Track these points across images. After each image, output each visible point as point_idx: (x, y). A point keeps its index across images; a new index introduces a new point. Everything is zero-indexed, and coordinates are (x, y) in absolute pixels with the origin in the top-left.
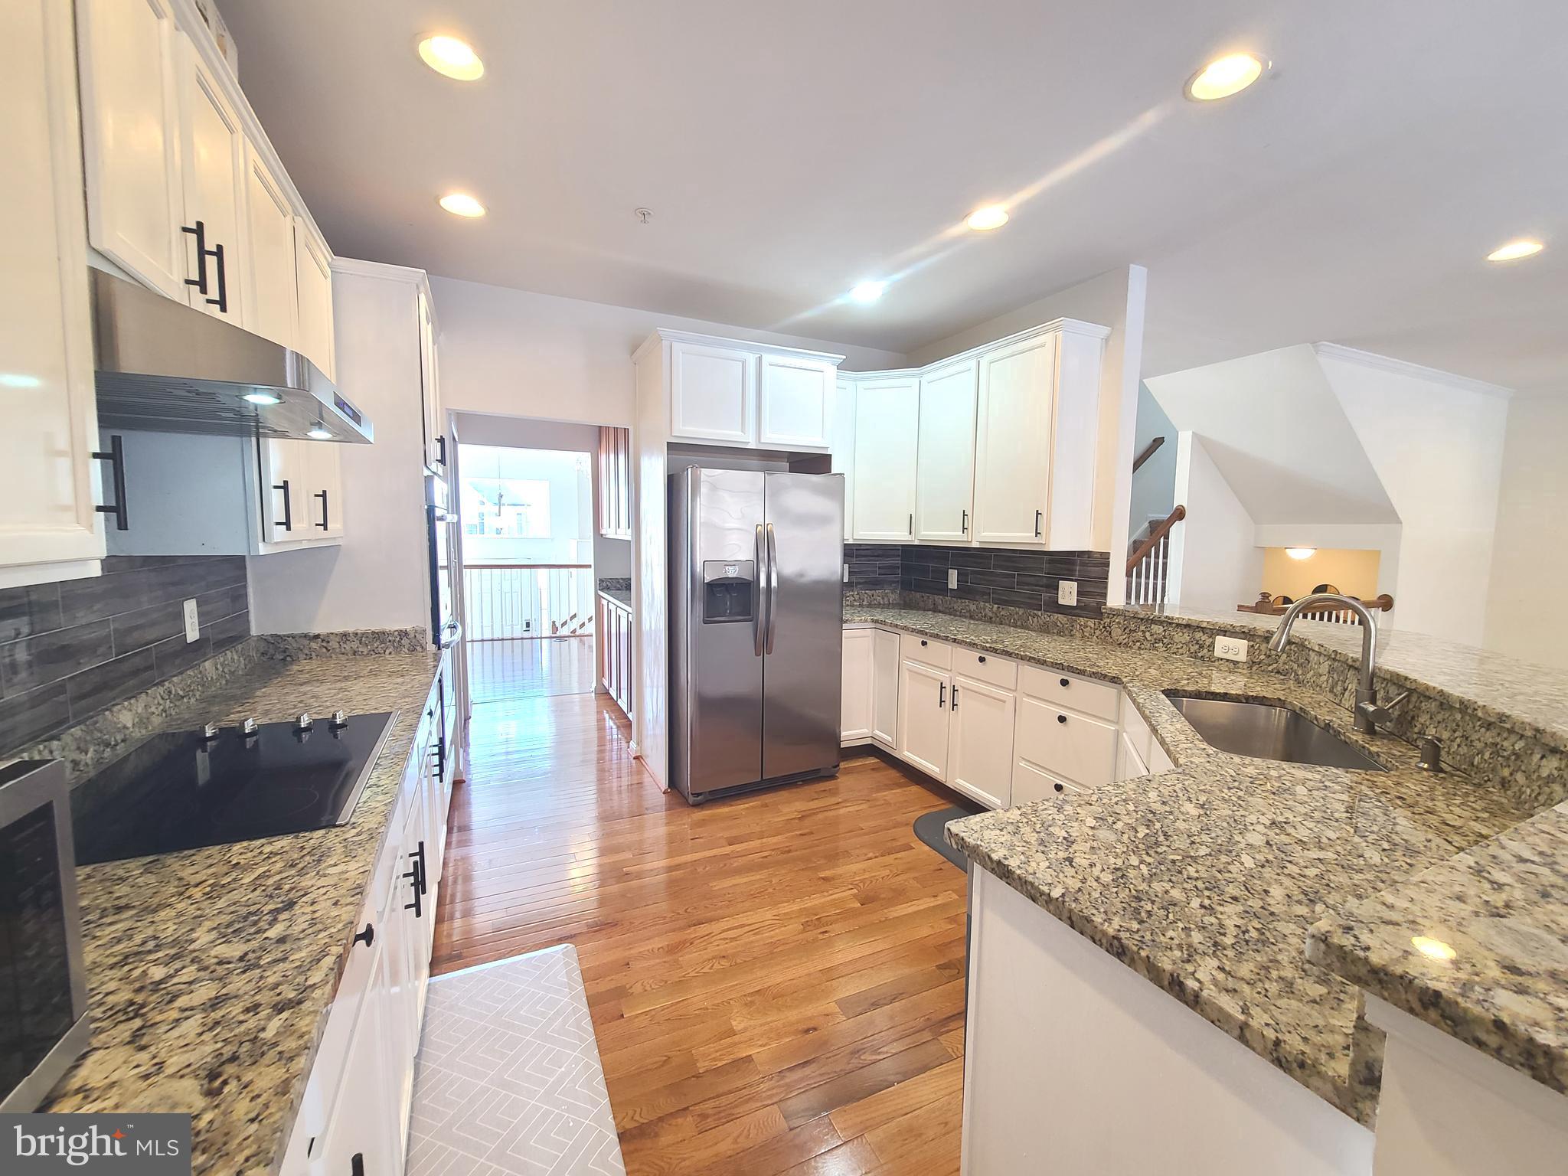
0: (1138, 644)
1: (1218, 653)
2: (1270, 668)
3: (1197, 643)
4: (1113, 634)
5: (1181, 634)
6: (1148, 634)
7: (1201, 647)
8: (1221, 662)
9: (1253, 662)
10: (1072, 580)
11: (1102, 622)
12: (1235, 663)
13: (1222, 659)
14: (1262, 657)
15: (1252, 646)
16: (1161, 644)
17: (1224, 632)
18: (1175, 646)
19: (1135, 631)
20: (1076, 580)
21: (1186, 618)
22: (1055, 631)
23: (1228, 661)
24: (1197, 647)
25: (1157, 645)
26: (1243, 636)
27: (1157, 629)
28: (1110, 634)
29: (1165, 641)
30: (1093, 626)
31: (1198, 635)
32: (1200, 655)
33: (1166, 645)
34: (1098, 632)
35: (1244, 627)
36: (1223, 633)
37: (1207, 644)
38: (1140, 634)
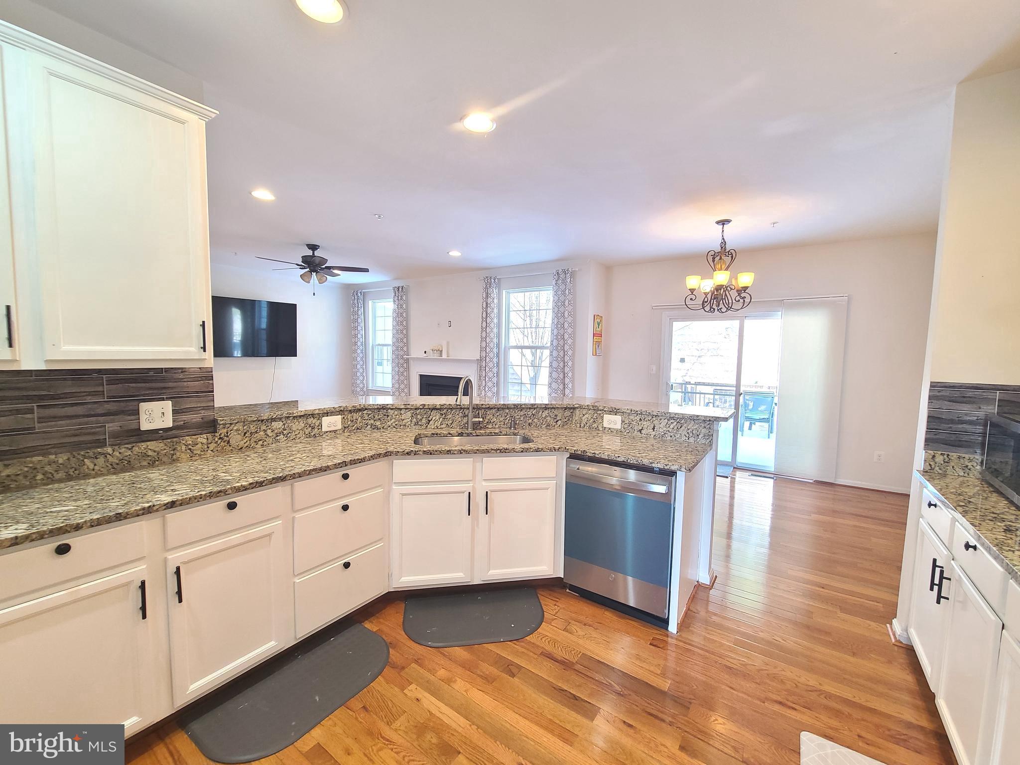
0: (261, 443)
1: (325, 428)
2: (353, 428)
3: (310, 426)
4: (232, 442)
5: (297, 423)
6: (269, 432)
7: (313, 428)
8: (326, 434)
9: (345, 428)
10: (163, 399)
11: (217, 434)
12: (335, 431)
13: (327, 432)
14: (349, 423)
15: (344, 418)
16: (282, 436)
17: (327, 413)
18: (293, 434)
19: (256, 432)
20: (168, 399)
21: (303, 410)
22: (145, 463)
23: (330, 431)
24: (310, 428)
25: (278, 438)
26: (338, 413)
27: (277, 425)
28: (229, 442)
29: (285, 432)
30: (205, 441)
31: (310, 420)
32: (312, 434)
33: (286, 436)
34: (212, 446)
35: (340, 407)
36: (326, 415)
37: (317, 425)
38: (262, 433)
